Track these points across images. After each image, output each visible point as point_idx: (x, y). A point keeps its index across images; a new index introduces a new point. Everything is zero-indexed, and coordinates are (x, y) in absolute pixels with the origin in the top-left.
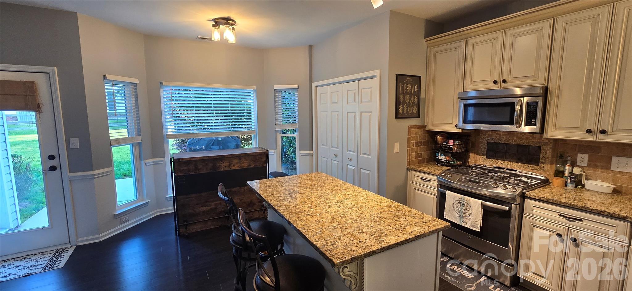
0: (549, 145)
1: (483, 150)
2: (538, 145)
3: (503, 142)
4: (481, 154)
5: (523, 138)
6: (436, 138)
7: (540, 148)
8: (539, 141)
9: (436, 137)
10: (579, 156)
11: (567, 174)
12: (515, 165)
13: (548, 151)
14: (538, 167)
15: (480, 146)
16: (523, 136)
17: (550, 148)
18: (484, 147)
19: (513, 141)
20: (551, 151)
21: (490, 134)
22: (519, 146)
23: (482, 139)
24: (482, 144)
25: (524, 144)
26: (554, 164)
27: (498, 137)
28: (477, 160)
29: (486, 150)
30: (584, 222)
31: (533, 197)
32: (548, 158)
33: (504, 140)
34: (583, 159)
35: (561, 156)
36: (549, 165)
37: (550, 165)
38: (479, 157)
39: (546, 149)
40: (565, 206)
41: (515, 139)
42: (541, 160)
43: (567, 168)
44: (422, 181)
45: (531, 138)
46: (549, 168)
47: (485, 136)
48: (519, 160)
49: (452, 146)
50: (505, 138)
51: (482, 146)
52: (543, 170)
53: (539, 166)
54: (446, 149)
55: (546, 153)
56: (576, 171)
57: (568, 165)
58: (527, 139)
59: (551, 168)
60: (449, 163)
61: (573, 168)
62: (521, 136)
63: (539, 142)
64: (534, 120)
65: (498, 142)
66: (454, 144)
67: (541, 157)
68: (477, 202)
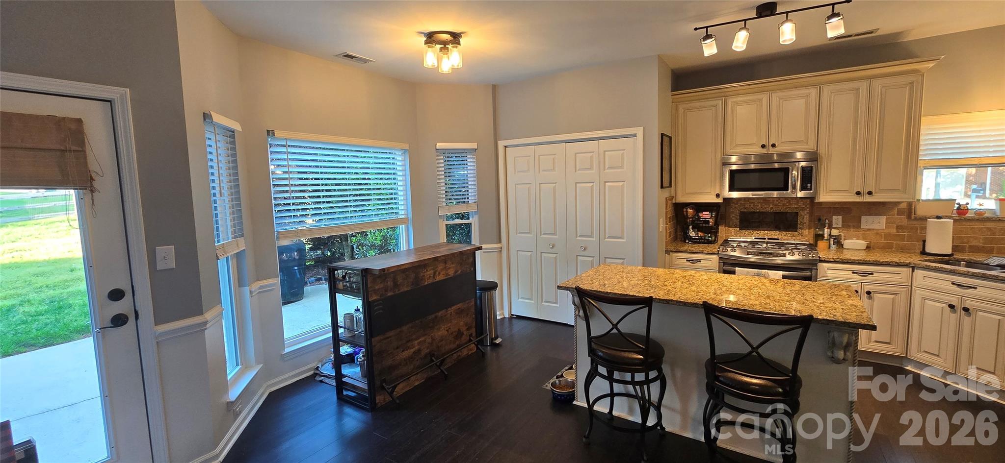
0: (806, 210)
1: (735, 221)
2: (795, 211)
3: (758, 211)
4: (733, 226)
5: (779, 204)
6: (687, 211)
7: (797, 213)
8: (796, 206)
9: (687, 209)
10: (834, 217)
11: (826, 235)
12: (772, 234)
13: (805, 216)
14: (797, 233)
15: (731, 217)
16: (779, 203)
17: (807, 213)
18: (736, 218)
19: (769, 208)
20: (808, 216)
21: (743, 203)
22: (776, 213)
23: (733, 209)
24: (734, 215)
25: (780, 210)
26: (812, 228)
27: (752, 206)
28: (729, 233)
29: (739, 220)
30: (875, 275)
31: (828, 260)
32: (805, 223)
33: (759, 208)
34: (837, 220)
35: (819, 220)
36: (807, 230)
37: (809, 229)
38: (731, 229)
39: (803, 214)
40: (859, 263)
41: (771, 206)
42: (799, 226)
43: (826, 230)
44: (688, 263)
45: (787, 204)
46: (807, 233)
47: (737, 206)
48: (777, 228)
49: (709, 219)
50: (760, 206)
51: (733, 217)
52: (802, 235)
53: (797, 231)
54: (701, 224)
55: (803, 218)
56: (835, 232)
57: (827, 227)
58: (784, 205)
59: (809, 232)
60: (705, 239)
61: (831, 230)
62: (777, 203)
63: (796, 208)
64: (810, 185)
65: (752, 210)
66: (712, 216)
67: (799, 223)
68: (777, 273)
